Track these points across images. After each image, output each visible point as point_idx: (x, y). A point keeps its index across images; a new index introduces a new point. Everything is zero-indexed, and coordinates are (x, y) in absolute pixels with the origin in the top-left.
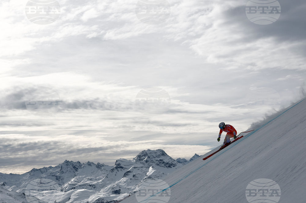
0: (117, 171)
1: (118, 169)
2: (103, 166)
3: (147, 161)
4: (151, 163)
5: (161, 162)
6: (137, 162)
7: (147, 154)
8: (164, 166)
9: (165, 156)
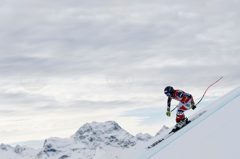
0: (47, 157)
1: (48, 153)
2: (25, 149)
3: (91, 140)
4: (98, 142)
5: (112, 140)
6: (77, 141)
7: (92, 129)
8: (117, 145)
9: (118, 131)
